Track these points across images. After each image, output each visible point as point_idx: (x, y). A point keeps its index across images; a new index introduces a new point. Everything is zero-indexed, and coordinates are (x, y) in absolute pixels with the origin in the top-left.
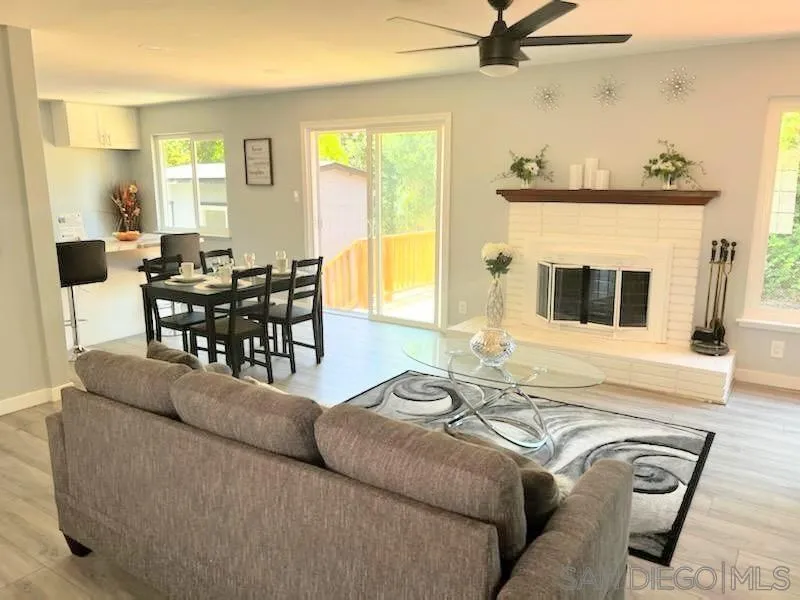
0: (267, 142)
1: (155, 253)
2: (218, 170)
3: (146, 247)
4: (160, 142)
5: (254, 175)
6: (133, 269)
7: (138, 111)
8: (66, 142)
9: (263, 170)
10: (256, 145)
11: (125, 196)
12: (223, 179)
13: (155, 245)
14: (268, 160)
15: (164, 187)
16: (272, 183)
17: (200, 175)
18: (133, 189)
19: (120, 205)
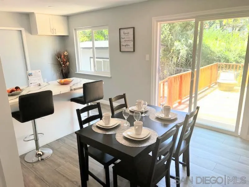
0: (132, 29)
1: (80, 93)
2: (105, 44)
3: (75, 89)
4: (78, 31)
5: (124, 47)
6: (68, 100)
7: (68, 18)
8: (36, 33)
9: (129, 44)
10: (126, 31)
11: (63, 57)
12: (107, 48)
13: (80, 88)
14: (132, 39)
15: (79, 51)
16: (134, 51)
17: (96, 46)
18: (66, 53)
19: (61, 61)
